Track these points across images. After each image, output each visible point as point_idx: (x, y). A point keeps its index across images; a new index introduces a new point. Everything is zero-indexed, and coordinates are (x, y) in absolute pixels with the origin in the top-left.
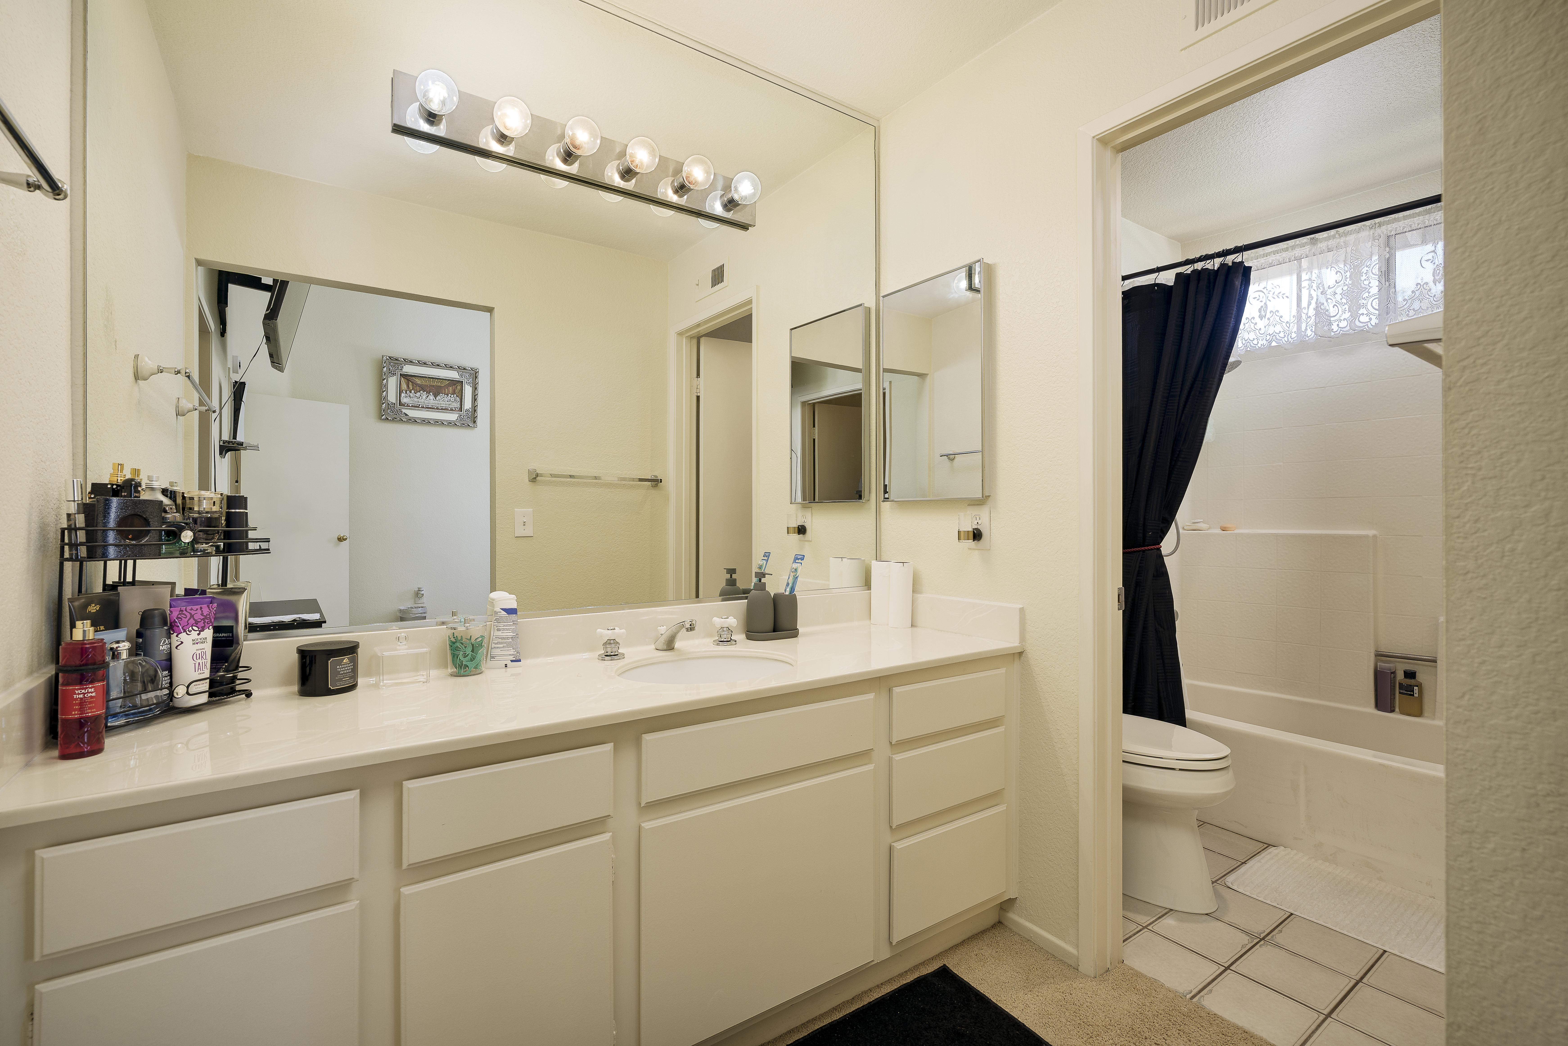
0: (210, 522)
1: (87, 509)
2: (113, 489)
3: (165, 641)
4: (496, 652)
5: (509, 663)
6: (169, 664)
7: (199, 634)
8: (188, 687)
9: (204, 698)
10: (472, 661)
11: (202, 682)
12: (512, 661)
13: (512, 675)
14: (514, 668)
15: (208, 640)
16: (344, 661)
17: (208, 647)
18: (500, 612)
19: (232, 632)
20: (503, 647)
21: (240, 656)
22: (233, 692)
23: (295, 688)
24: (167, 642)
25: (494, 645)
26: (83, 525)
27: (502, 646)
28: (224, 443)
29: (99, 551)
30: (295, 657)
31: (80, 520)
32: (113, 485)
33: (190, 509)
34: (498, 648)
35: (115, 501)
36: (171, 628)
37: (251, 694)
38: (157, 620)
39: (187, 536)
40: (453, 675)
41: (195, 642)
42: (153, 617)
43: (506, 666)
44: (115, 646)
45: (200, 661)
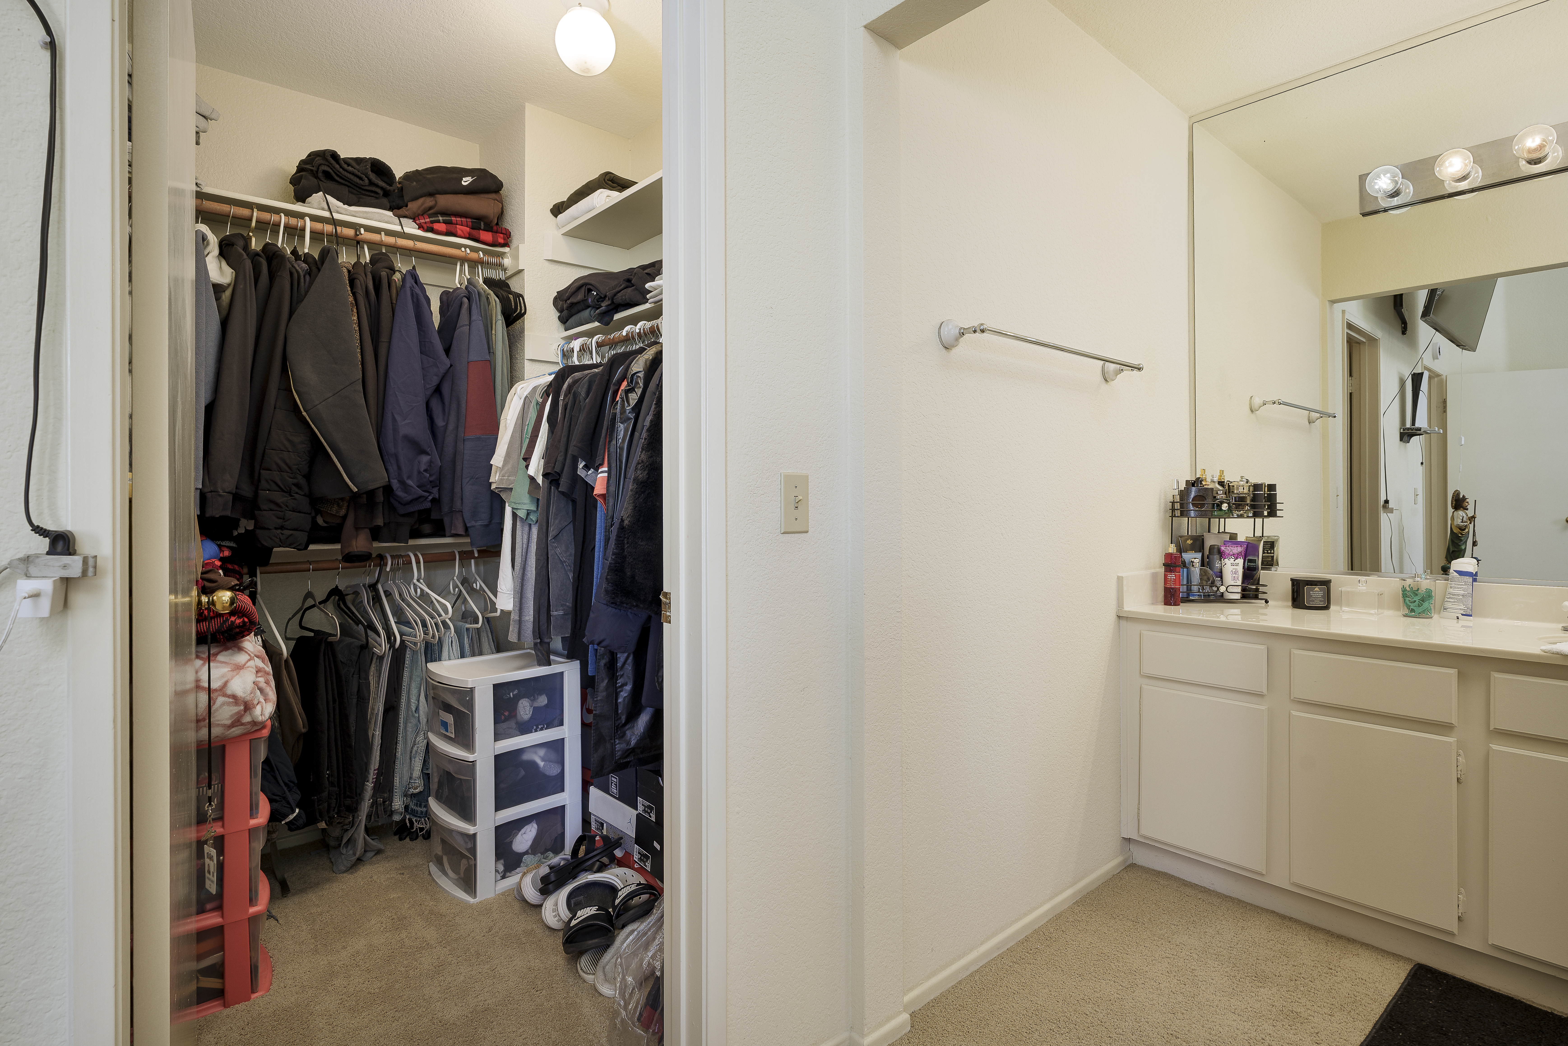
0: (1242, 499)
1: (1181, 493)
2: (1192, 483)
3: (1218, 562)
4: (1447, 605)
5: (1460, 616)
6: (1220, 575)
7: (1234, 561)
8: (1227, 588)
9: (1238, 596)
10: (1419, 606)
11: (1236, 587)
12: (1462, 615)
13: (1462, 626)
14: (1465, 621)
15: (1239, 565)
16: (1316, 589)
17: (1240, 570)
18: (1453, 573)
19: (1256, 563)
20: (1454, 602)
21: (1259, 577)
22: (1256, 597)
23: (1290, 603)
24: (1219, 563)
25: (1446, 599)
26: (1179, 501)
27: (1453, 600)
28: (1404, 430)
29: (1185, 513)
30: (1290, 583)
31: (1178, 499)
32: (1192, 481)
33: (1233, 492)
34: (1449, 602)
35: (1194, 488)
36: (1221, 555)
37: (1268, 602)
38: (1216, 550)
39: (1225, 507)
40: (1405, 616)
41: (1232, 565)
42: (1214, 548)
43: (1458, 618)
44: (1193, 560)
45: (1234, 575)
